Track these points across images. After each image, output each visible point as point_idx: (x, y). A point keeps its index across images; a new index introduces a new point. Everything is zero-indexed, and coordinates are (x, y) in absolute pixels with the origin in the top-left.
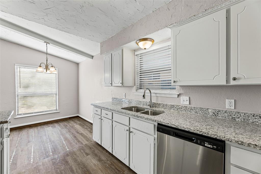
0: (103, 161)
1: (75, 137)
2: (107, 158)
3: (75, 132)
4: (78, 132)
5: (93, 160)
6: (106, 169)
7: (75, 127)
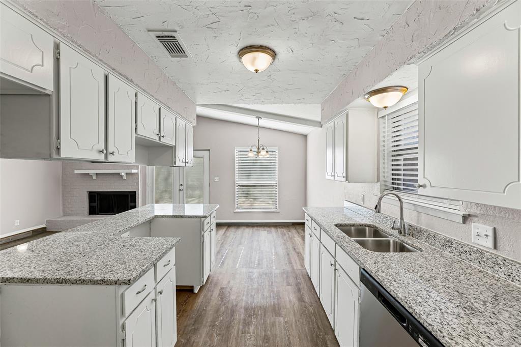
0: (303, 303)
1: (288, 254)
2: (312, 301)
3: (290, 247)
4: (295, 249)
5: (291, 295)
6: (301, 316)
7: (294, 239)
